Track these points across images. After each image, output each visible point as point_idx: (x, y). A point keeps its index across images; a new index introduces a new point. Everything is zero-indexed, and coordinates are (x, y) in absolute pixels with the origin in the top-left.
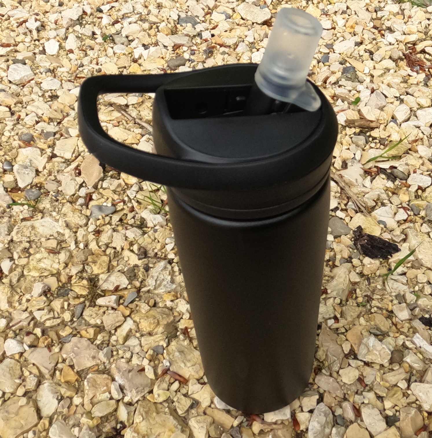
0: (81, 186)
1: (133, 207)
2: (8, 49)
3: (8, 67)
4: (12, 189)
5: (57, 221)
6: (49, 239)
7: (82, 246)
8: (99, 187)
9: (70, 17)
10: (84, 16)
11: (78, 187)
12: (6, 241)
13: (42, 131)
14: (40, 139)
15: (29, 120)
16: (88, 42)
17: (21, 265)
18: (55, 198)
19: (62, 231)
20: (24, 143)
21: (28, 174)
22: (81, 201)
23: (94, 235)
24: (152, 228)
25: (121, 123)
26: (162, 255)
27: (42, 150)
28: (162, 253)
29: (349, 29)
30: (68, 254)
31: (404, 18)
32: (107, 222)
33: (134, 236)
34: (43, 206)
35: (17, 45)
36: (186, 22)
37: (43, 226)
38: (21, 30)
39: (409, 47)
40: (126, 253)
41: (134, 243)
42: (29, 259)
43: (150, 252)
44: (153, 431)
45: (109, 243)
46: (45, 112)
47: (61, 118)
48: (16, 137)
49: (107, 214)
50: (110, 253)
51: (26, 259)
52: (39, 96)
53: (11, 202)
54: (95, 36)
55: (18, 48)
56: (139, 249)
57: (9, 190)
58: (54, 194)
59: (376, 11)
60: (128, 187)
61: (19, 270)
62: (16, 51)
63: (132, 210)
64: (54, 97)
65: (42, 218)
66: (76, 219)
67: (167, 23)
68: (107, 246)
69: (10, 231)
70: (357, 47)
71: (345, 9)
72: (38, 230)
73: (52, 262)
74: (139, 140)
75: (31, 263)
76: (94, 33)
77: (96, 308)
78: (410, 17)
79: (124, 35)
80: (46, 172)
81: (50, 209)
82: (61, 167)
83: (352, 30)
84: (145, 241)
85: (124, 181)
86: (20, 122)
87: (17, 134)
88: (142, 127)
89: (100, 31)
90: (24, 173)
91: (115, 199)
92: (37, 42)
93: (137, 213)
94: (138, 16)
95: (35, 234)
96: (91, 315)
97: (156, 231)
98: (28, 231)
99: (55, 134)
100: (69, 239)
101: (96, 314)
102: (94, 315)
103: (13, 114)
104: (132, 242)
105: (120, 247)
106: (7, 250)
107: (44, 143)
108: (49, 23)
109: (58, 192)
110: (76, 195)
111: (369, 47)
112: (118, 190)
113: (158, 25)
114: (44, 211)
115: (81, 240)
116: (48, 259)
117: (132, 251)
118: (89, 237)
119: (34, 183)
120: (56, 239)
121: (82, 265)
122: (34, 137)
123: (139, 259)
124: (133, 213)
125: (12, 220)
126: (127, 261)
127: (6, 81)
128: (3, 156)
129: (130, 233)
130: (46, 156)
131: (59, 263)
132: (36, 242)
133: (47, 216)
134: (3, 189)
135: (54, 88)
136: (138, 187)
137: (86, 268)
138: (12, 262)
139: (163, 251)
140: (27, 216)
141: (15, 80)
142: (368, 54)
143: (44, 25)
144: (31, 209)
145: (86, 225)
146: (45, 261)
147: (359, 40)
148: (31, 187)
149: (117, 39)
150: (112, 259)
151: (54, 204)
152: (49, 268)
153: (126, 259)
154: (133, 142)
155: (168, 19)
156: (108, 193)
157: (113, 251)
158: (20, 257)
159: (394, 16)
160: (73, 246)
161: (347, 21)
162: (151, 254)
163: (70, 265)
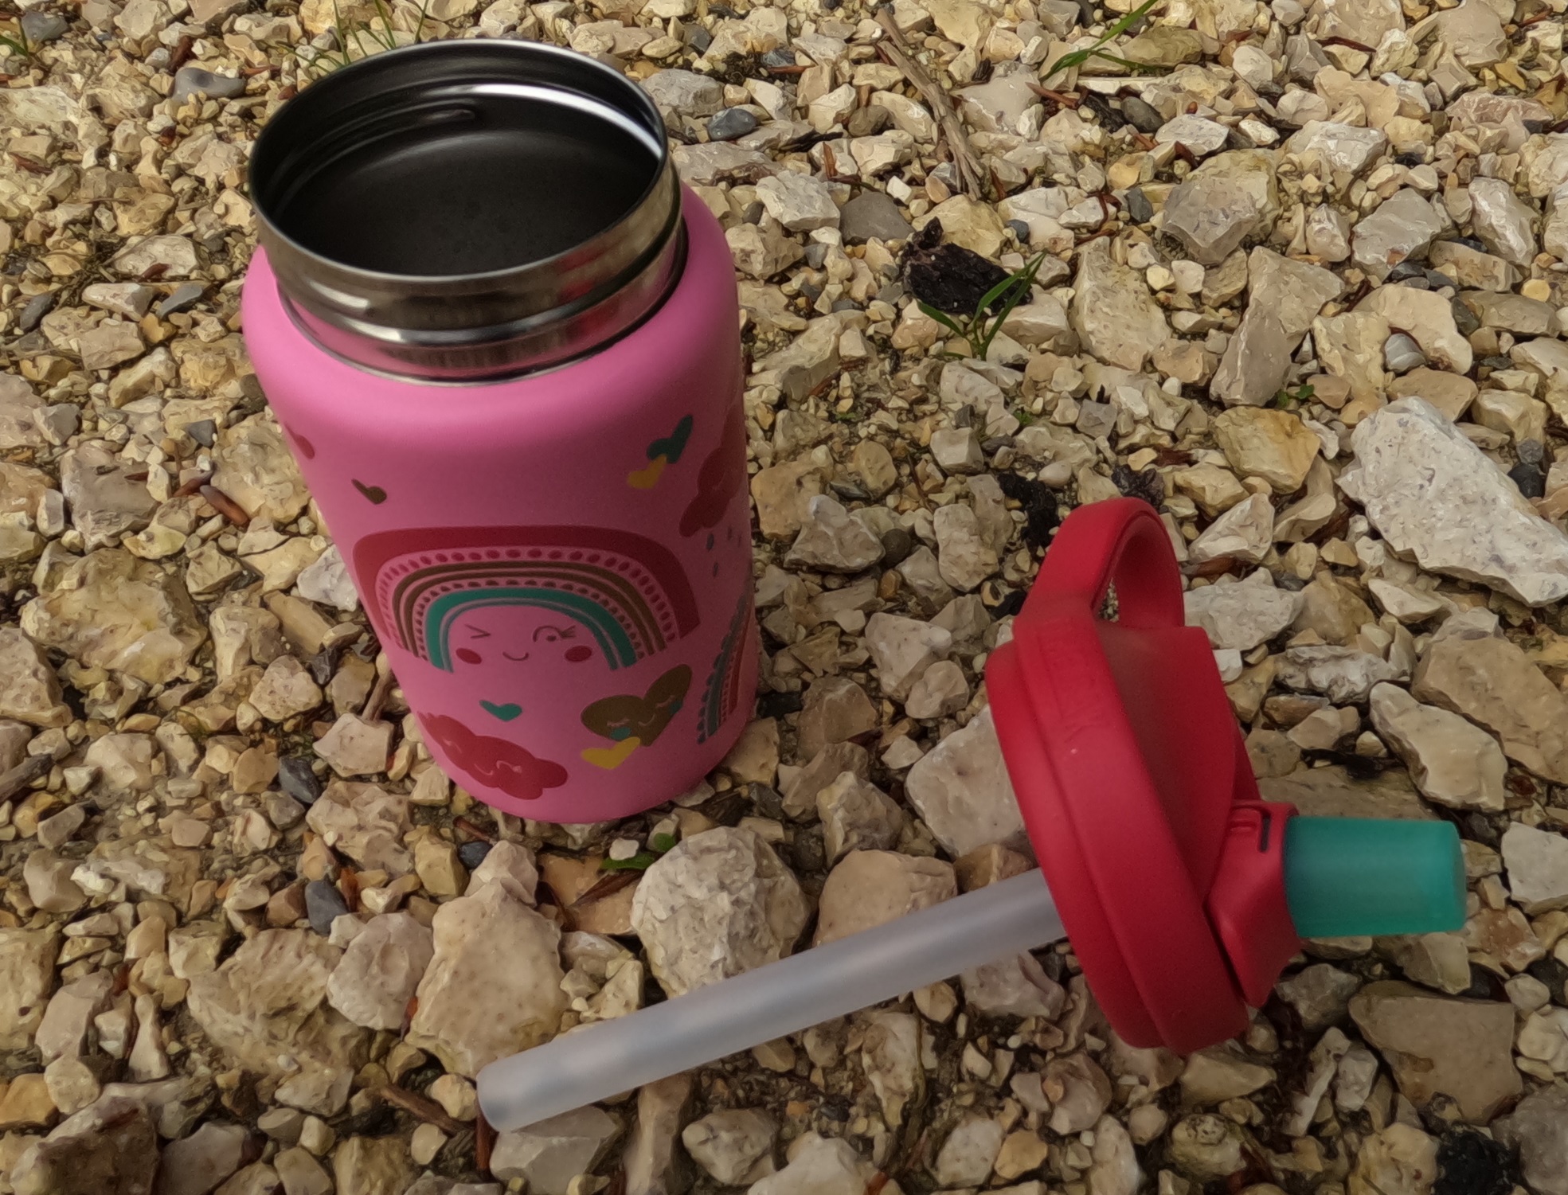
0: (178, 20)
5: (77, 94)
7: (112, 162)
8: (225, 27)
11: (165, 19)
18: (96, 44)
19: (74, 119)
22: (161, 55)
23: (158, 140)
30: (69, 177)
34: (56, 55)
37: (34, 102)
44: (98, 617)
45: (189, 166)
49: (214, 93)
58: (100, 32)
66: (122, 95)
73: (16, 190)
77: (82, 311)
91: (255, 62)
96: (63, 327)
100: (85, 142)
101: (78, 325)
102: (71, 327)
105: (216, 180)
109: (111, 29)
110: (153, 39)
112: (272, 43)
114: (52, 67)
116: (11, 180)
118: (142, 143)
120: (53, 136)
121: (91, 206)
126: (220, 217)
131: (36, 194)
133: (54, 82)
136: (329, 39)
137: (99, 215)
144: (19, 58)
145: (149, 113)
151: (86, 55)
153: (220, 210)
156: (241, 46)
157: (193, 185)
160: (89, 159)
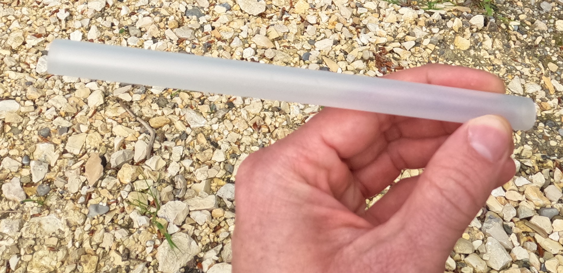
0: (84, 184)
1: (124, 207)
2: (40, 40)
3: (38, 59)
4: (27, 184)
5: (60, 218)
6: (51, 237)
7: (77, 245)
8: (98, 185)
9: (94, 8)
10: (106, 8)
11: (81, 185)
12: (16, 238)
13: (58, 126)
14: (56, 134)
15: (49, 114)
16: (107, 33)
17: (26, 262)
18: (61, 195)
19: (62, 229)
20: (42, 138)
21: (42, 170)
22: (82, 199)
23: (88, 234)
24: (137, 229)
25: (124, 120)
26: (142, 257)
27: (56, 145)
28: (142, 255)
29: (330, 25)
30: (65, 252)
31: (380, 16)
32: (100, 222)
33: (121, 237)
34: (50, 203)
35: (47, 36)
36: (192, 14)
37: (48, 223)
38: (53, 20)
39: (380, 48)
40: (113, 254)
41: (120, 244)
42: (33, 256)
43: (133, 253)
45: (100, 243)
46: (63, 105)
47: (75, 113)
48: (36, 132)
49: (101, 214)
50: (100, 253)
51: (31, 256)
52: (60, 89)
53: (24, 198)
54: (113, 27)
55: (48, 38)
56: (124, 251)
57: (24, 184)
58: (61, 190)
59: (357, 7)
60: (122, 186)
61: (23, 266)
62: (46, 41)
63: (123, 210)
64: (72, 90)
65: (48, 215)
66: (75, 218)
67: (175, 16)
68: (98, 245)
69: (21, 227)
70: (334, 46)
71: (330, 4)
72: (43, 228)
73: (51, 260)
74: (137, 138)
75: (34, 259)
76: (113, 25)
78: (384, 16)
79: (138, 28)
80: (56, 168)
81: (56, 206)
82: (70, 164)
83: (332, 27)
84: (129, 243)
85: (119, 180)
86: (41, 116)
87: (37, 129)
88: (141, 125)
89: (118, 22)
90: (39, 170)
91: (110, 199)
92: (64, 33)
93: (127, 214)
94: (151, 9)
95: (41, 232)
97: (140, 232)
98: (35, 228)
99: (68, 129)
100: (67, 238)
103: (36, 107)
104: (119, 242)
105: (108, 248)
106: (15, 247)
107: (59, 138)
108: (77, 13)
109: (64, 189)
110: (79, 193)
111: (344, 47)
112: (114, 189)
113: (168, 17)
114: (51, 207)
115: (77, 239)
116: (48, 256)
117: (118, 252)
118: (84, 236)
119: (45, 179)
120: (57, 236)
121: (75, 265)
122: (51, 132)
123: (123, 261)
124: (123, 214)
125: (24, 216)
126: (112, 262)
127: (34, 73)
128: (23, 150)
129: (118, 234)
130: (58, 151)
131: (57, 260)
132: (41, 239)
133: (52, 213)
134: (19, 184)
135: (73, 82)
136: (130, 187)
137: (78, 268)
138: (19, 258)
139: (143, 253)
140: (36, 213)
141: (42, 73)
142: (342, 54)
143: (72, 14)
144: (40, 206)
145: (83, 224)
146: (46, 258)
147: (337, 39)
148: (43, 183)
149: (131, 32)
150: (100, 259)
151: (59, 201)
152: (48, 266)
153: (112, 259)
154: (132, 140)
155: (177, 11)
156: (105, 193)
157: (102, 251)
158: (26, 254)
159: (372, 13)
160: (70, 245)
161: (330, 17)
162: (133, 255)
163: (65, 263)
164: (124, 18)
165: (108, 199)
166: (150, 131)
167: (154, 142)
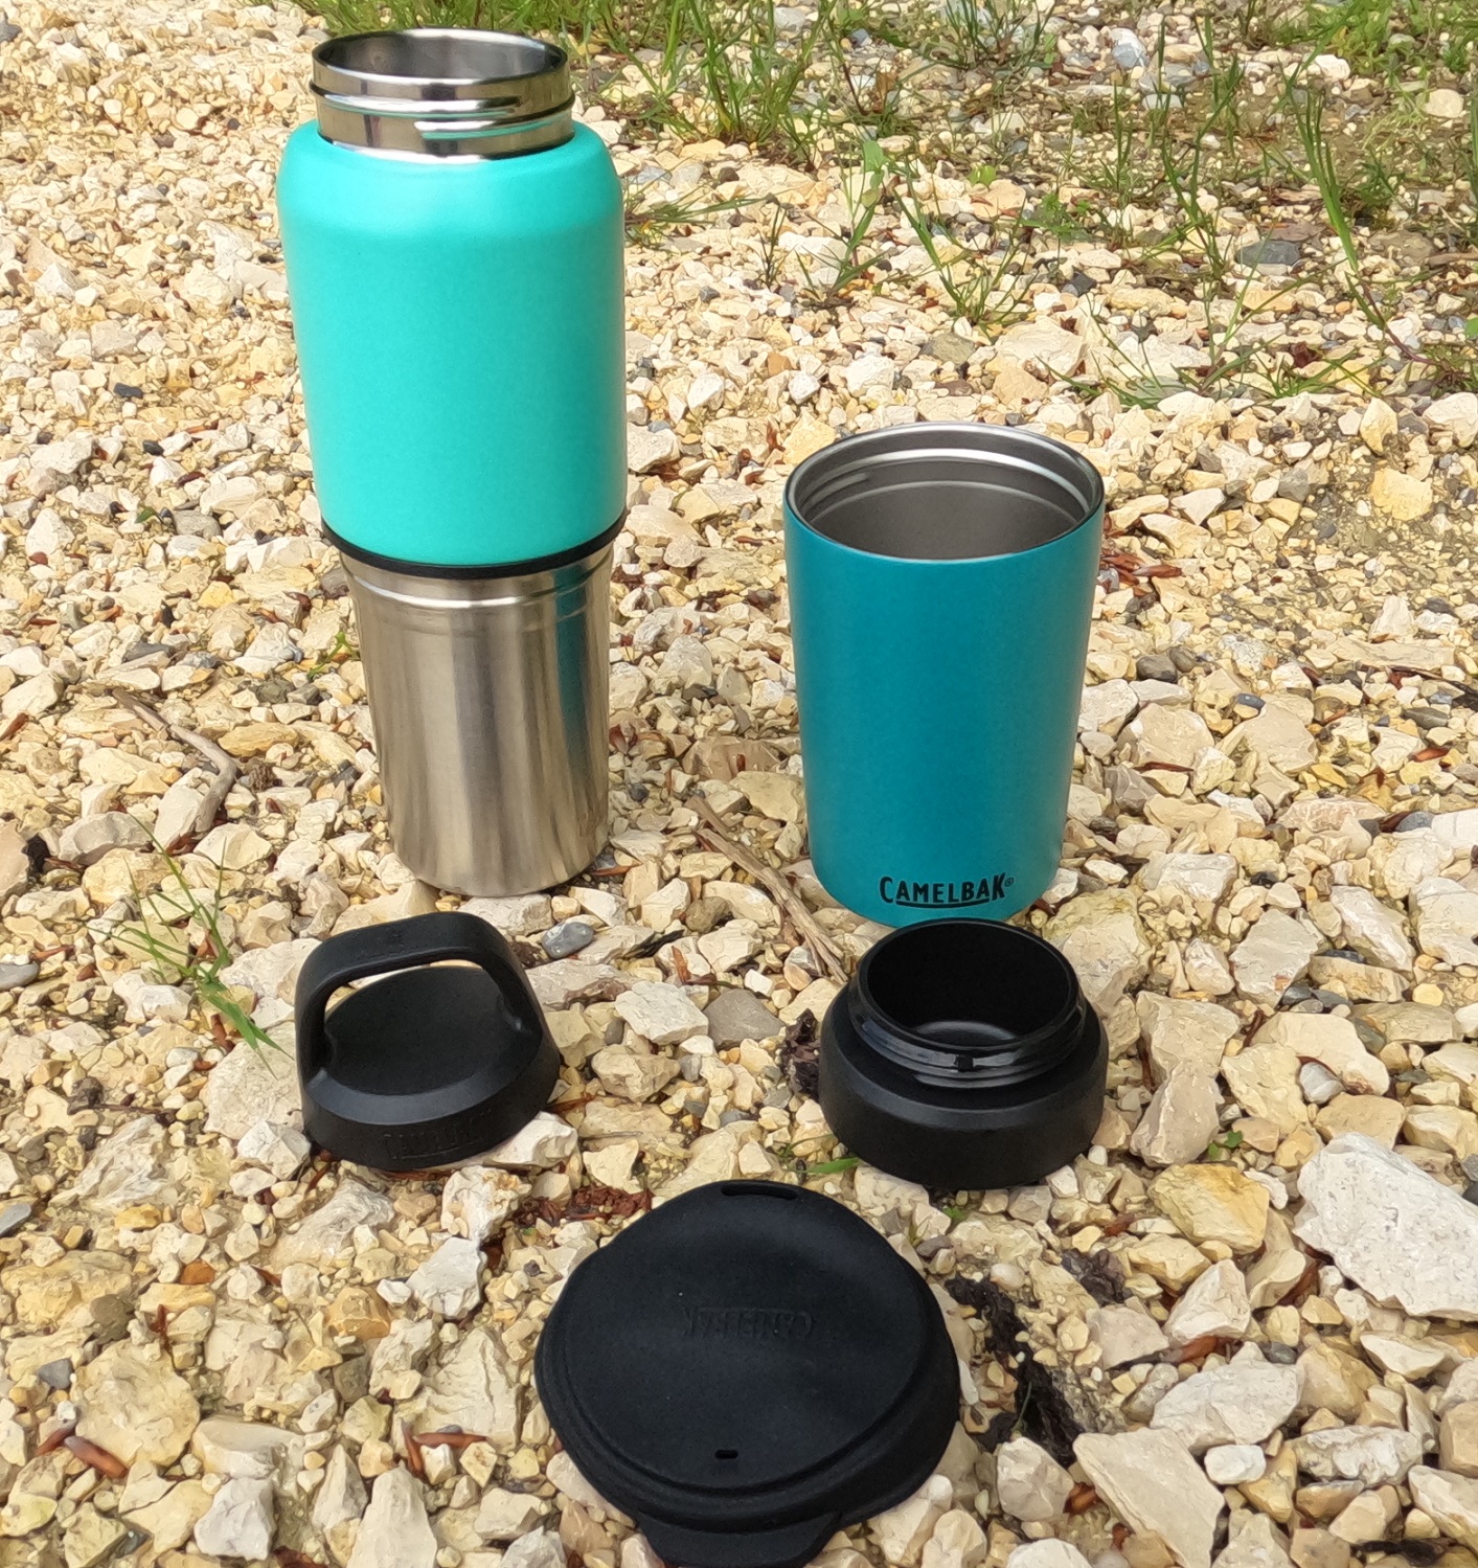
1: (93, 965)
24: (137, 1024)
26: (146, 1101)
28: (150, 1094)
33: (73, 1046)
40: (37, 1098)
41: (67, 1066)
43: (115, 1091)
49: (5, 984)
56: (80, 1084)
60: (99, 913)
63: (91, 971)
74: (169, 784)
84: (104, 1060)
85: (87, 894)
88: (189, 749)
89: (137, 500)
91: (45, 944)
93: (102, 982)
97: (146, 1032)
104: (62, 1063)
112: (61, 919)
117: (59, 1091)
123: (72, 1112)
124: (90, 982)
126: (31, 1119)
129: (64, 1039)
136: (125, 909)
139: (153, 1088)
153: (30, 1112)
162: (115, 1097)
164: (159, 491)
165: (37, 946)
166: (222, 762)
167: (230, 790)
